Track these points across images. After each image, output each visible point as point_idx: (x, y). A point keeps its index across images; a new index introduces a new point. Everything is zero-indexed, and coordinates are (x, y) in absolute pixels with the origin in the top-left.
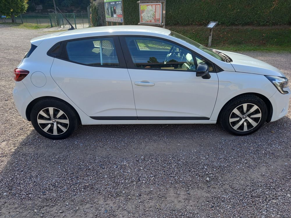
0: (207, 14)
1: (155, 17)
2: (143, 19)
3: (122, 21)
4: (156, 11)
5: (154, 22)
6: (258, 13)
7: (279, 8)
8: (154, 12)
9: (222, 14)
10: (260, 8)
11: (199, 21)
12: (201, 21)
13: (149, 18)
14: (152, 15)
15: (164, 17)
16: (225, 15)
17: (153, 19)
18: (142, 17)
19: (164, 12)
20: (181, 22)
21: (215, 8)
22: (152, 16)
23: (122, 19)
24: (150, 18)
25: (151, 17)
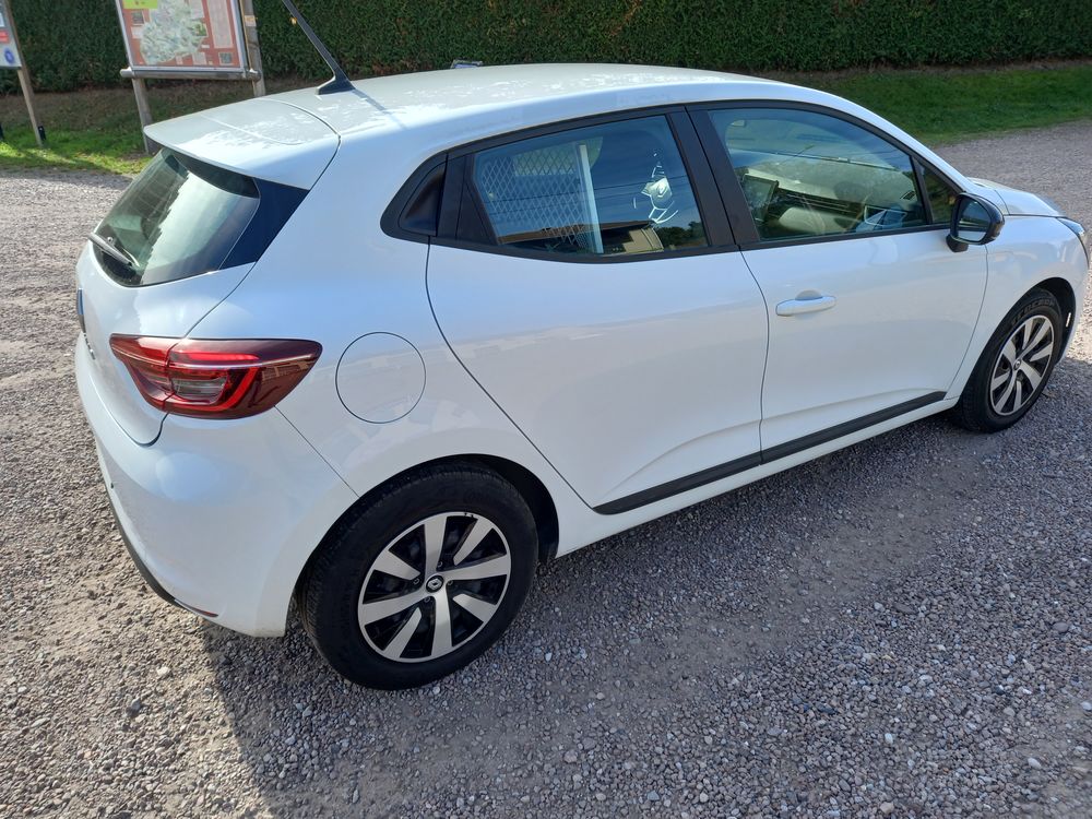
0: (410, 33)
1: (209, 41)
2: (145, 53)
3: (11, 61)
4: (207, 14)
5: (208, 66)
6: (590, 31)
7: (647, 15)
8: (202, 21)
9: (469, 34)
10: (591, 13)
11: (385, 59)
12: (393, 61)
13: (176, 47)
14: (188, 34)
15: (255, 43)
16: (480, 39)
17: (201, 50)
18: (135, 43)
19: (251, 21)
20: (309, 66)
21: (437, 11)
22: (193, 38)
23: (8, 52)
24: (182, 48)
25: (190, 44)
